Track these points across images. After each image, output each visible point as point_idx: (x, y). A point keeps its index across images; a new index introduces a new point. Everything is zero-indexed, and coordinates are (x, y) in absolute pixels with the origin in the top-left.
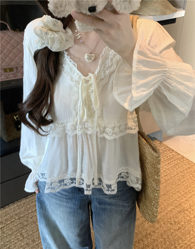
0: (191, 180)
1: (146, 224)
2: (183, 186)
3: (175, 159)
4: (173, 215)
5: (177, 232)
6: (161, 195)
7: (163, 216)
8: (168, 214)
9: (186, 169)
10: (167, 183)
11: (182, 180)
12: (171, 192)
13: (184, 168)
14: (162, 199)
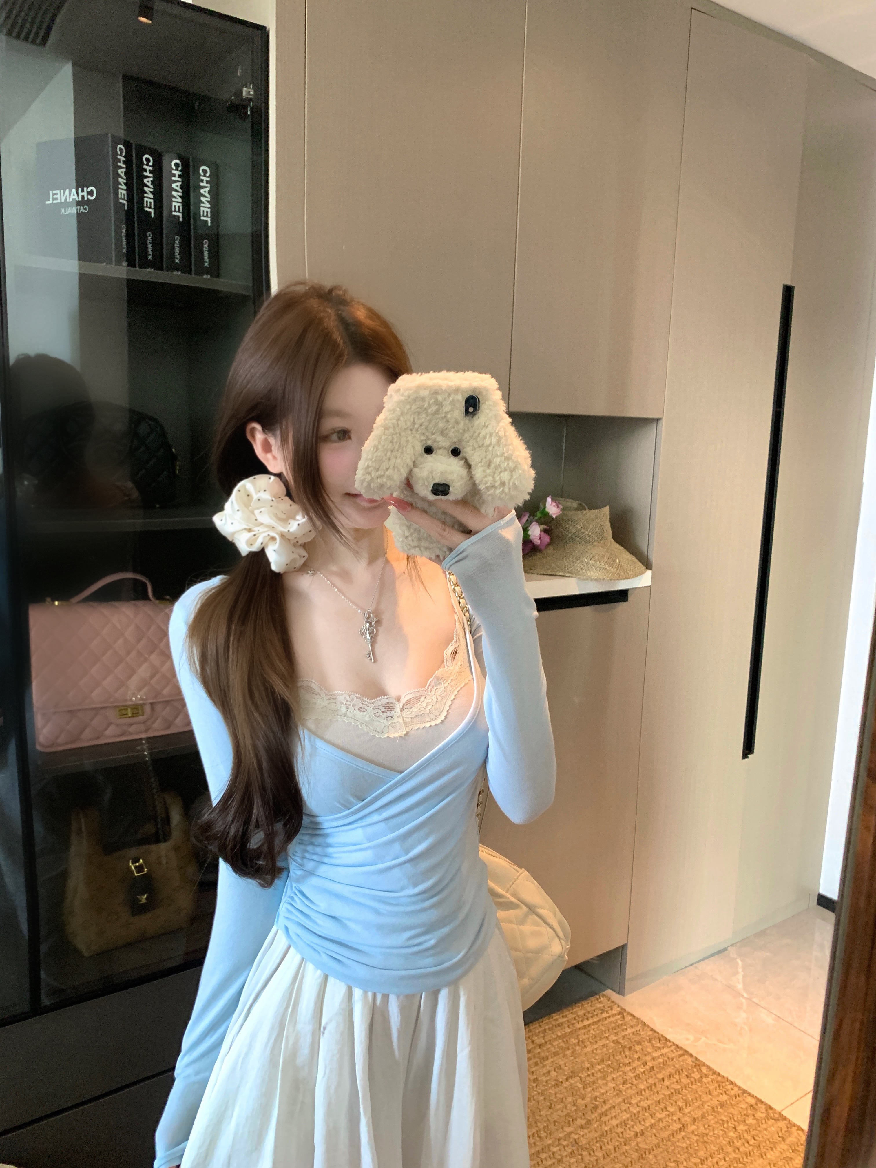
0: (734, 1151)
3: (673, 1071)
9: (714, 1111)
10: (644, 1162)
13: (706, 1106)
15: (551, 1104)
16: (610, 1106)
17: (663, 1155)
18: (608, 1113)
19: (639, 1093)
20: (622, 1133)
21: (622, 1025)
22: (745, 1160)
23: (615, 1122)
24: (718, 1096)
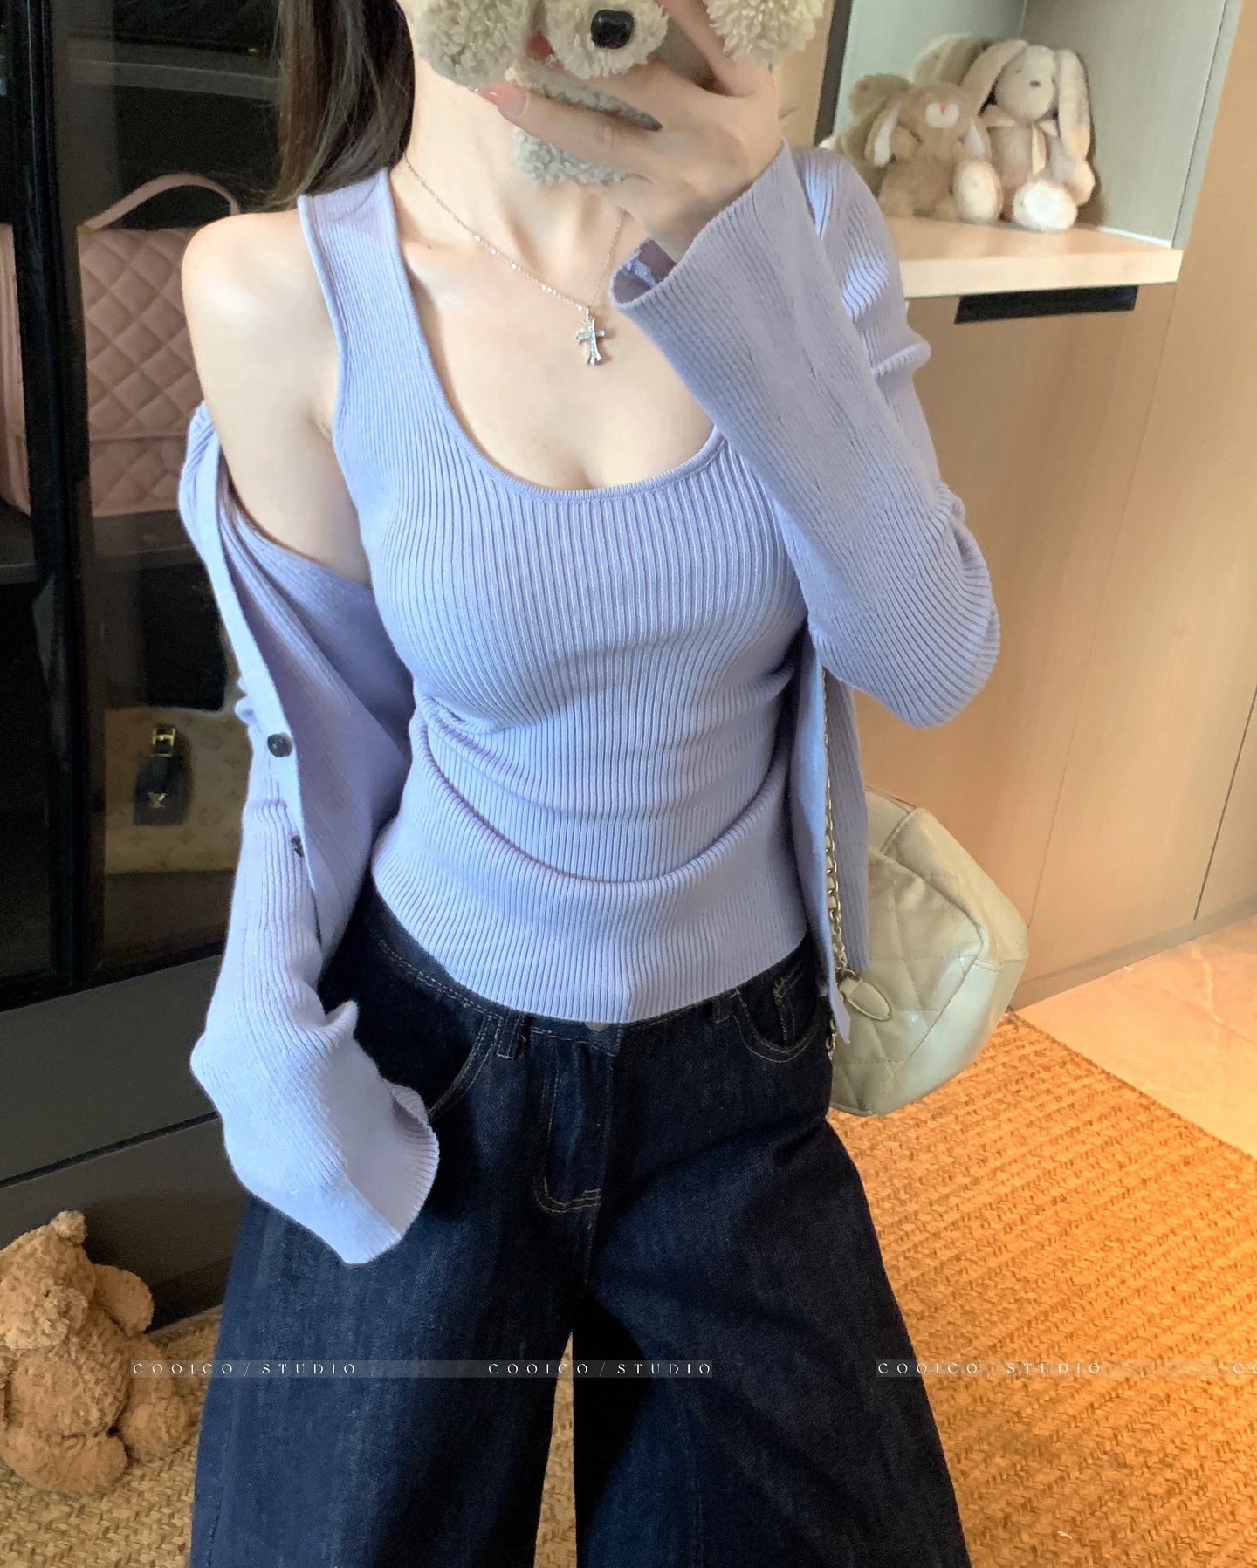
0: (1209, 1226)
1: (976, 1466)
2: (1163, 1259)
3: (1107, 1111)
4: (1126, 1417)
5: (1162, 1511)
6: (1047, 1307)
7: (1068, 1422)
8: (1099, 1412)
9: (1175, 1171)
10: (1069, 1240)
11: (1159, 1229)
12: (1102, 1289)
13: (1160, 1162)
14: (1054, 1330)
15: (912, 1154)
16: (1009, 1159)
17: (1098, 1230)
18: (1007, 1168)
19: (1054, 1141)
20: (1032, 1197)
21: (1015, 1040)
22: (1227, 1239)
23: (1018, 1182)
24: (1179, 1148)
